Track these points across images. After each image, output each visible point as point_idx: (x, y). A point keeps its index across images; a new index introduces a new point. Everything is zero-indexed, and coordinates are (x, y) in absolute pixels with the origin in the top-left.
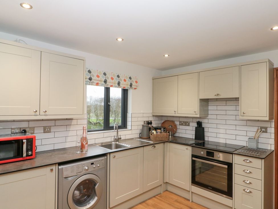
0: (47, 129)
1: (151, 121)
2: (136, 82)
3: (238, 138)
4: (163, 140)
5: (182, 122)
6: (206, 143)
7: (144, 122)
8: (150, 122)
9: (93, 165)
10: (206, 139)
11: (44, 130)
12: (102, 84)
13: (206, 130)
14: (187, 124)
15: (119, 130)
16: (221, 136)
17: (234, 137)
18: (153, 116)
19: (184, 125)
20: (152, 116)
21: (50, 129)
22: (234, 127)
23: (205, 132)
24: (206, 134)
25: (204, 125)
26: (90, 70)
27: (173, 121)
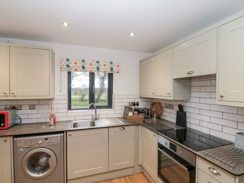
0: (32, 106)
1: (138, 102)
2: (118, 66)
3: (225, 130)
4: (137, 122)
5: (167, 105)
6: (188, 130)
7: (129, 103)
8: (136, 103)
9: (47, 140)
10: (188, 126)
11: (30, 107)
12: (81, 70)
13: (188, 115)
14: (171, 107)
15: (97, 110)
16: (205, 124)
17: (220, 128)
18: (141, 98)
19: (168, 108)
20: (138, 97)
21: (34, 107)
22: (220, 115)
23: (187, 118)
24: (188, 120)
25: (185, 110)
26: (69, 58)
27: (160, 103)
